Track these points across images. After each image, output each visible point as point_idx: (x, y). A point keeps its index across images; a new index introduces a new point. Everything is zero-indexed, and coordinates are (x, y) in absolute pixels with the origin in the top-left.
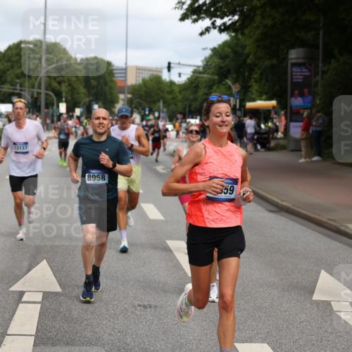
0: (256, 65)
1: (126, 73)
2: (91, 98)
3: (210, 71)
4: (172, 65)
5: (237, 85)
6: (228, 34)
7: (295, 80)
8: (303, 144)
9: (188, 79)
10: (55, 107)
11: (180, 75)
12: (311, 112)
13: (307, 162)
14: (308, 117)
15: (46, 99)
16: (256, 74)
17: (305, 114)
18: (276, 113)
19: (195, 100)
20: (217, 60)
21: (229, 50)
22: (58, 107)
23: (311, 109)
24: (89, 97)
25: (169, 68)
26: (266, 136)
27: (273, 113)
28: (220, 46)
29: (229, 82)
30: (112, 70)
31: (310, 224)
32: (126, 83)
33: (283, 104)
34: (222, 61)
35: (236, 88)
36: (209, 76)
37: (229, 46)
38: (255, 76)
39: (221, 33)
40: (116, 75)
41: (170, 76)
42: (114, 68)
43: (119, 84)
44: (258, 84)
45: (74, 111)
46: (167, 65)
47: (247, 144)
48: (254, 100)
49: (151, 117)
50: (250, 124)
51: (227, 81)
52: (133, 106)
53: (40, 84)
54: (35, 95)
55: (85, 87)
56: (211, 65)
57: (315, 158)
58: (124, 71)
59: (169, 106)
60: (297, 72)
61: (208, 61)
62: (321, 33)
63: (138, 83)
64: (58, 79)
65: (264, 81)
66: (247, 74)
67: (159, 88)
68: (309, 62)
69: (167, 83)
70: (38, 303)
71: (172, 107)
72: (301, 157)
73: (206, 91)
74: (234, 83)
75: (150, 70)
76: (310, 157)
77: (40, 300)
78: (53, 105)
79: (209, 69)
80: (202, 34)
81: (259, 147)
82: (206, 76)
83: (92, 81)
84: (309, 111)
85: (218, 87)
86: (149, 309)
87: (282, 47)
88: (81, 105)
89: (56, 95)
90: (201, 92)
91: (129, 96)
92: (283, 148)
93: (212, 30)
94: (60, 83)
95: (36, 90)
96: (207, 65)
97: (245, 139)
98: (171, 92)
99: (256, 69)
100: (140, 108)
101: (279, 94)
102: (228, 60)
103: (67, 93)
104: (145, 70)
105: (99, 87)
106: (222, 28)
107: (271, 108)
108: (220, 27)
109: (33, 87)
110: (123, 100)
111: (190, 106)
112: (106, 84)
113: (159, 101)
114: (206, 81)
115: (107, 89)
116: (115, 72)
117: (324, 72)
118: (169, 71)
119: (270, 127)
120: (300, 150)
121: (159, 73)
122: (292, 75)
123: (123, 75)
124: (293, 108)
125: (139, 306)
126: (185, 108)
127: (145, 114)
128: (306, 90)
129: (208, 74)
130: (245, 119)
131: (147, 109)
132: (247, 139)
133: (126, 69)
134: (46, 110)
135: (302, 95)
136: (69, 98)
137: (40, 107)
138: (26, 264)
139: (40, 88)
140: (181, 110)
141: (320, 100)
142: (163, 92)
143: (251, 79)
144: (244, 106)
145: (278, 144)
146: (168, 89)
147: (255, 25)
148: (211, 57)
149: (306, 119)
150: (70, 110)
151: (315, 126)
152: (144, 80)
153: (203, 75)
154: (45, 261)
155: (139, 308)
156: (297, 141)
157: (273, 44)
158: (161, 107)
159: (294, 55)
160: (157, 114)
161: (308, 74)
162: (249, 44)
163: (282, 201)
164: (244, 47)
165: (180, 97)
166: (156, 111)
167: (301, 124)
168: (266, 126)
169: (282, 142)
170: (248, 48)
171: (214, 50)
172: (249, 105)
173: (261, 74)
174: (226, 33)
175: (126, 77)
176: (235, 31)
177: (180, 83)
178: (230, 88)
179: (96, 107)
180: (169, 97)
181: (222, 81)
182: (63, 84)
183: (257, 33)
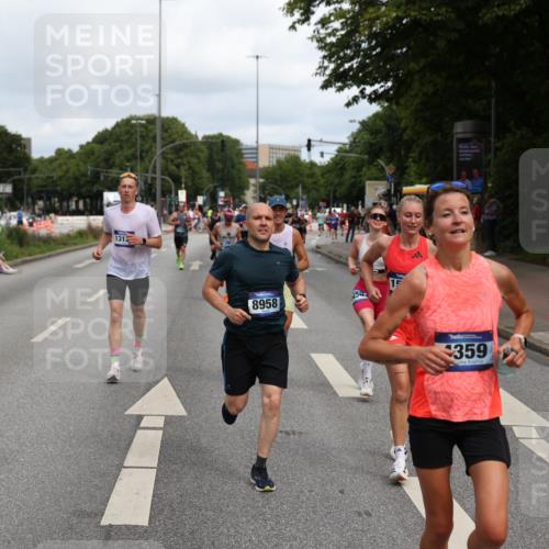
0: (414, 142)
1: (257, 153)
2: (216, 184)
3: (359, 149)
4: (312, 143)
5: (391, 166)
6: (379, 104)
7: (461, 159)
9: (332, 159)
10: (173, 195)
11: (322, 154)
12: (482, 198)
15: (162, 186)
16: (414, 152)
19: (340, 184)
20: (367, 136)
21: (382, 124)
22: (177, 194)
24: (213, 183)
25: (309, 146)
28: (369, 118)
29: (381, 162)
30: (241, 150)
32: (257, 166)
35: (389, 170)
36: (357, 156)
37: (381, 119)
38: (413, 155)
39: (371, 103)
40: (246, 156)
41: (310, 156)
42: (243, 147)
43: (249, 166)
44: (417, 165)
45: (195, 199)
46: (306, 143)
48: (412, 184)
51: (379, 160)
52: (267, 192)
53: (155, 167)
55: (208, 170)
56: (359, 141)
57: (489, 253)
58: (255, 151)
59: (309, 192)
60: (465, 149)
61: (355, 138)
62: (493, 101)
63: (271, 165)
64: (176, 162)
65: (423, 161)
66: (403, 152)
67: (297, 172)
68: (481, 134)
69: (307, 164)
70: (159, 429)
71: (314, 194)
73: (354, 174)
74: (387, 164)
75: (286, 150)
78: (171, 193)
79: (357, 146)
80: (348, 105)
82: (354, 155)
85: (368, 169)
86: (292, 436)
87: (446, 119)
88: (204, 192)
89: (173, 181)
90: (348, 175)
91: (262, 180)
93: (361, 99)
94: (178, 166)
95: (150, 175)
96: (354, 142)
98: (312, 175)
99: (415, 147)
102: (380, 135)
103: (186, 178)
104: (279, 149)
105: (225, 170)
106: (373, 96)
108: (370, 96)
109: (147, 171)
110: (254, 185)
111: (335, 191)
112: (233, 167)
113: (297, 186)
114: (354, 162)
115: (235, 172)
116: (244, 152)
117: (497, 149)
118: (309, 150)
121: (296, 153)
122: (458, 153)
123: (254, 155)
125: (281, 432)
126: (328, 195)
128: (475, 171)
129: (356, 153)
133: (257, 149)
134: (162, 199)
136: (190, 184)
137: (155, 195)
139: (154, 172)
140: (324, 197)
141: (492, 182)
142: (301, 175)
143: (407, 158)
146: (308, 172)
147: (412, 93)
148: (359, 131)
150: (191, 198)
151: (488, 214)
152: (279, 162)
153: (350, 155)
154: (166, 379)
155: (280, 435)
157: (435, 116)
158: (300, 193)
159: (460, 128)
160: (295, 202)
161: (477, 151)
162: (405, 115)
164: (399, 120)
165: (322, 181)
166: (294, 198)
170: (404, 121)
171: (363, 123)
172: (406, 189)
173: (421, 153)
174: (376, 103)
175: (257, 158)
176: (389, 100)
177: (322, 164)
178: (382, 169)
179: (222, 194)
180: (310, 181)
181: (373, 161)
182: (182, 168)
183: (415, 103)
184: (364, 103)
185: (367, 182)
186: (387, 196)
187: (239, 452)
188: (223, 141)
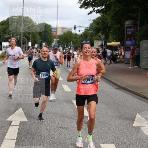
0: (111, 27)
1: (57, 30)
2: (42, 40)
4: (76, 27)
5: (103, 35)
6: (100, 14)
7: (127, 34)
8: (130, 60)
9: (83, 33)
10: (27, 44)
11: (79, 31)
13: (132, 68)
14: (133, 49)
15: (23, 41)
16: (111, 31)
17: (132, 48)
18: (120, 48)
20: (95, 25)
21: (100, 21)
22: (28, 44)
23: (134, 46)
24: (41, 40)
25: (75, 28)
26: (115, 57)
27: (118, 47)
28: (96, 19)
29: (100, 35)
30: (51, 28)
31: (132, 94)
32: (57, 34)
33: (123, 44)
34: (97, 25)
35: (103, 37)
36: (92, 32)
37: (100, 19)
38: (111, 32)
39: (97, 13)
40: (53, 31)
42: (52, 28)
43: (54, 34)
44: (112, 35)
45: (35, 46)
46: (74, 27)
47: (107, 60)
48: (110, 42)
49: (67, 48)
50: (109, 52)
51: (99, 33)
52: (60, 44)
53: (20, 34)
54: (18, 39)
55: (40, 35)
56: (93, 27)
57: (136, 67)
58: (56, 29)
59: (75, 44)
60: (129, 30)
62: (139, 14)
63: (62, 34)
65: (115, 34)
66: (108, 31)
67: (71, 37)
68: (135, 25)
69: (74, 34)
70: (18, 126)
71: (76, 44)
72: (130, 66)
73: (90, 38)
74: (102, 34)
75: (67, 29)
76: (133, 66)
77: (19, 125)
78: (26, 43)
79: (92, 28)
80: (89, 14)
81: (112, 62)
82: (90, 31)
83: (43, 33)
84: (133, 47)
85: (95, 36)
86: (64, 129)
87: (123, 20)
88: (38, 43)
89: (27, 39)
91: (58, 39)
92: (122, 62)
93: (93, 12)
95: (19, 37)
96: (91, 27)
97: (106, 58)
98: (76, 38)
99: (112, 29)
100: (62, 45)
101: (121, 39)
102: (100, 25)
103: (32, 38)
104: (65, 29)
105: (45, 36)
106: (98, 11)
107: (118, 45)
108: (96, 11)
109: (18, 36)
110: (55, 41)
112: (48, 34)
113: (70, 42)
114: (90, 34)
115: (49, 36)
116: (52, 29)
117: (140, 31)
118: (75, 29)
119: (117, 53)
120: (130, 63)
121: (70, 30)
122: (127, 32)
123: (56, 31)
124: (127, 45)
125: (60, 127)
127: (64, 47)
128: (132, 38)
129: (91, 30)
130: (107, 50)
131: (65, 45)
132: (107, 58)
133: (57, 28)
134: (23, 45)
135: (130, 40)
136: (33, 40)
137: (20, 44)
138: (13, 109)
139: (21, 36)
142: (72, 38)
143: (109, 33)
144: (106, 44)
145: (120, 60)
146: (74, 37)
147: (111, 10)
148: (93, 23)
149: (132, 50)
150: (33, 45)
152: (64, 33)
153: (89, 31)
154: (21, 108)
155: (60, 128)
156: (128, 59)
157: (119, 18)
158: (71, 44)
159: (128, 23)
160: (69, 47)
161: (133, 31)
162: (108, 18)
163: (122, 84)
164: (106, 20)
165: (79, 40)
166: (69, 46)
167: (130, 52)
168: (115, 53)
169: (122, 60)
170: (108, 20)
171: (94, 21)
172: (109, 44)
173: (114, 31)
174: (99, 13)
176: (103, 13)
177: (79, 34)
178: (100, 37)
179: (44, 44)
180: (75, 40)
181: (97, 34)
182: (30, 34)
183: (112, 14)
184: (94, 13)
185: (95, 41)
186: (101, 46)
187: (45, 134)
188: (45, 25)
